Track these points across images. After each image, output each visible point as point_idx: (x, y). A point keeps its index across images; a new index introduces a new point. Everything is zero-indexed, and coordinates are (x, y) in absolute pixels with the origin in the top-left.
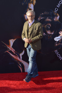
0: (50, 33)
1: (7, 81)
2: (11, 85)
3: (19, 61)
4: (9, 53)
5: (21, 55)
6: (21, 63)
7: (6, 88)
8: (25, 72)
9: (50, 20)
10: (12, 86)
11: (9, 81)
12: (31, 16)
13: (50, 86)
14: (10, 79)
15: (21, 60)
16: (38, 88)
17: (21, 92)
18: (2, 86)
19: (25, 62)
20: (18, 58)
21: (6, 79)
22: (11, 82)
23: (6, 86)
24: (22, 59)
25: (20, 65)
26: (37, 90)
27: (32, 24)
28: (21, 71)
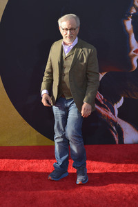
2: (94, 169)
5: (117, 106)
6: (115, 123)
8: (123, 143)
12: (70, 29)
15: (116, 118)
19: (124, 122)
20: (110, 114)
24: (118, 116)
25: (114, 128)
27: (72, 47)
28: (115, 142)
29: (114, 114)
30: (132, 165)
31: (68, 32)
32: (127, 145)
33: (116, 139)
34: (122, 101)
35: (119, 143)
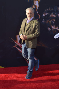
0: (55, 28)
1: (16, 75)
4: (17, 48)
7: (15, 81)
9: (54, 16)
10: (20, 79)
11: (17, 74)
12: (30, 13)
13: (56, 78)
14: (18, 73)
16: (45, 80)
17: (29, 84)
18: (11, 79)
21: (15, 73)
22: (19, 75)
23: (14, 79)
26: (44, 82)
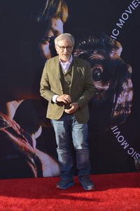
0: (101, 87)
1: (3, 198)
2: (11, 206)
3: (29, 152)
4: (7, 132)
5: (35, 136)
8: (43, 177)
9: (100, 57)
10: (15, 209)
11: (6, 198)
12: (67, 47)
14: (9, 194)
15: (34, 149)
20: (28, 145)
22: (12, 200)
25: (32, 160)
28: (34, 175)
29: (32, 145)
30: (52, 200)
31: (65, 50)
32: (46, 178)
33: (35, 172)
34: (40, 130)
35: (38, 177)
